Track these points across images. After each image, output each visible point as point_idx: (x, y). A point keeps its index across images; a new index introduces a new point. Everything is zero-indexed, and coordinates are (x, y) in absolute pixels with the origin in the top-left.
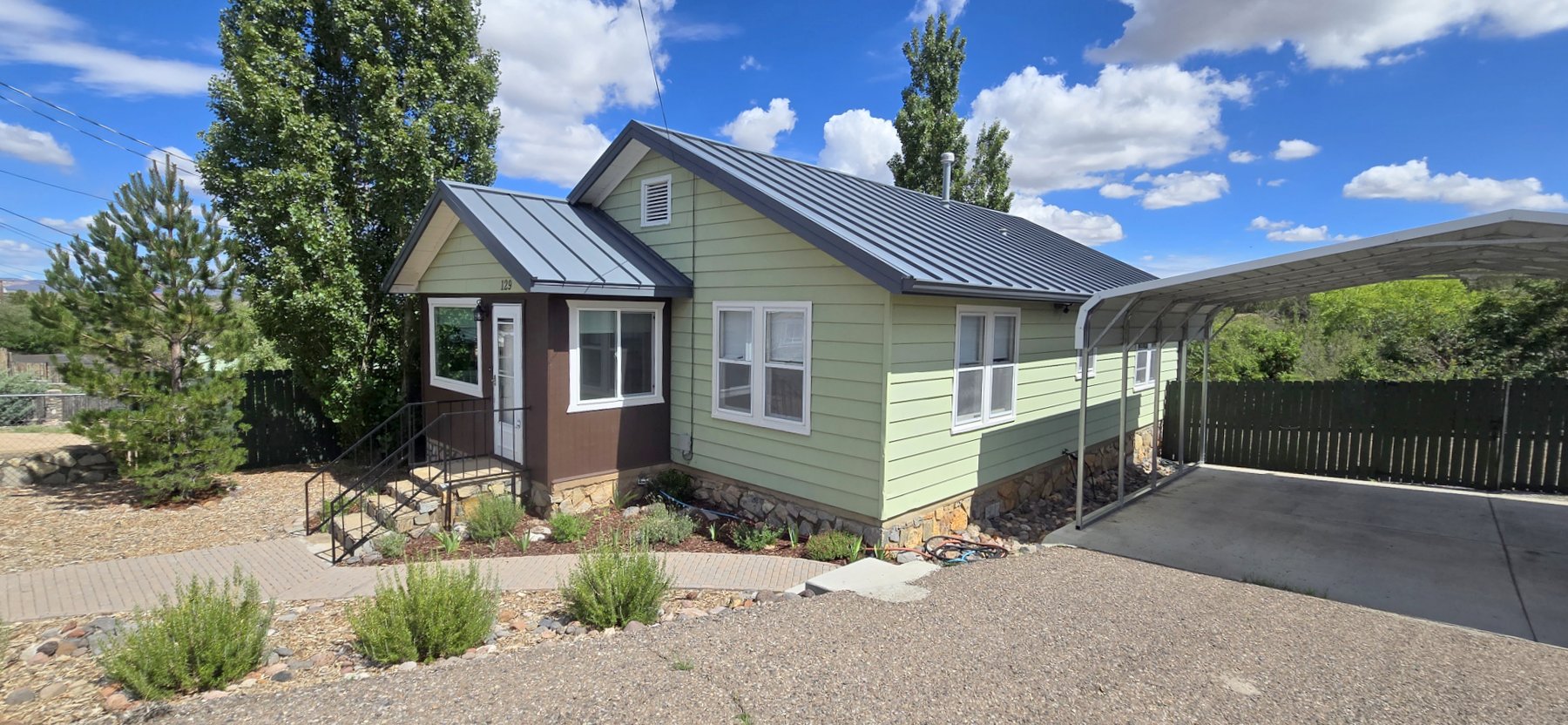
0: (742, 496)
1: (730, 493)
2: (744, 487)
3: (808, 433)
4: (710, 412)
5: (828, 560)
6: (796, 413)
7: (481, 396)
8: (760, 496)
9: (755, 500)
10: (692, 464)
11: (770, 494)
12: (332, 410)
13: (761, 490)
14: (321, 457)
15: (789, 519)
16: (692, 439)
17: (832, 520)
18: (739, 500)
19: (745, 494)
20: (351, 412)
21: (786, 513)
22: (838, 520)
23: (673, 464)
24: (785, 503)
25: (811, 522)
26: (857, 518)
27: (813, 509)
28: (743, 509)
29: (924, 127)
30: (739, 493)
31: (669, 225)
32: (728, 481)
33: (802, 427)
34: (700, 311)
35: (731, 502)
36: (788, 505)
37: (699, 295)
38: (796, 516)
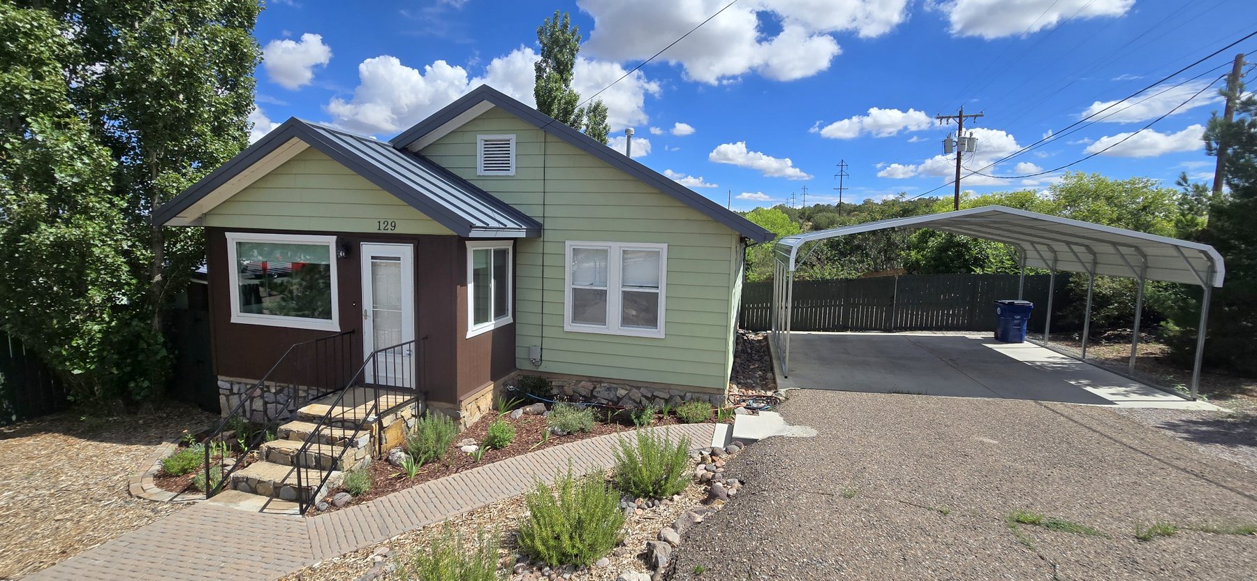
0: (595, 388)
1: (583, 387)
2: (597, 381)
3: (663, 337)
4: (563, 327)
5: (701, 422)
6: (652, 322)
7: (338, 330)
8: (615, 386)
9: (609, 389)
10: (541, 369)
11: (624, 383)
12: (70, 360)
13: (615, 382)
14: (14, 418)
15: (643, 399)
16: (541, 349)
17: (682, 394)
18: (592, 391)
19: (598, 386)
20: (101, 360)
21: (640, 395)
22: (687, 394)
23: (518, 371)
24: (638, 388)
25: (664, 399)
26: (704, 390)
27: (665, 389)
28: (596, 397)
29: (555, 97)
30: (593, 386)
31: (513, 176)
32: (580, 378)
33: (659, 332)
34: (549, 248)
35: (584, 393)
36: (642, 389)
37: (548, 235)
38: (650, 395)
